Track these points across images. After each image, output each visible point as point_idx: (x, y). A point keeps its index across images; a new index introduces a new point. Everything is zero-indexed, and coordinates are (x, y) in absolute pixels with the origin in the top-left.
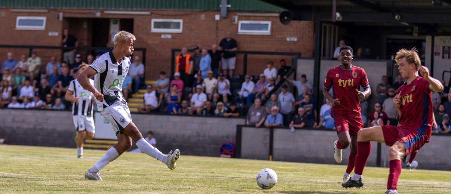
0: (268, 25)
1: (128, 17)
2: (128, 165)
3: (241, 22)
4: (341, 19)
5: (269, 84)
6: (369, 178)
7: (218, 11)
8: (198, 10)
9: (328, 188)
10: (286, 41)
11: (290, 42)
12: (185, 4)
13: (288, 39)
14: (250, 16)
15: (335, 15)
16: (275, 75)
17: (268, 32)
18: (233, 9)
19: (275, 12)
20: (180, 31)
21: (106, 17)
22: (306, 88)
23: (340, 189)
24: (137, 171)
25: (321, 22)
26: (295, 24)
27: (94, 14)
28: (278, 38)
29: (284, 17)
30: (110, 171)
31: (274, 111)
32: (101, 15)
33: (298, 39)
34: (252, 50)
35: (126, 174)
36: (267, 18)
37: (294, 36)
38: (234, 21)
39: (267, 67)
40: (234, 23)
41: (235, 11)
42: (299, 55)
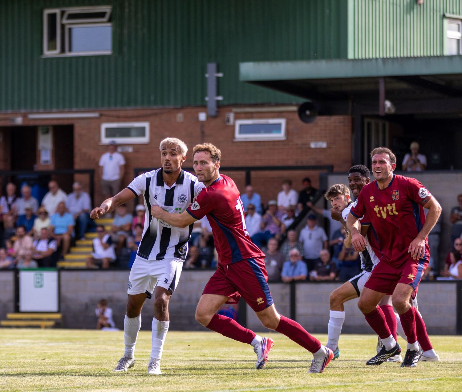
0: (280, 125)
1: (66, 123)
2: (74, 349)
3: (239, 123)
4: (393, 111)
5: (285, 216)
6: (445, 353)
7: (203, 106)
8: (172, 107)
9: (382, 372)
10: (310, 148)
11: (316, 149)
12: (152, 98)
13: (313, 145)
14: (252, 113)
15: (384, 106)
16: (294, 202)
17: (281, 135)
18: (226, 103)
19: (291, 105)
20: (145, 140)
21: (32, 123)
23: (400, 373)
24: (87, 358)
25: (363, 117)
26: (322, 121)
27: (13, 120)
28: (297, 144)
29: (305, 112)
30: (47, 360)
31: (292, 256)
32: (24, 120)
33: (328, 144)
34: (258, 164)
35: (70, 364)
36: (279, 115)
37: (321, 140)
38: (228, 121)
39: (281, 190)
40: (228, 124)
41: (229, 106)
42: (331, 169)
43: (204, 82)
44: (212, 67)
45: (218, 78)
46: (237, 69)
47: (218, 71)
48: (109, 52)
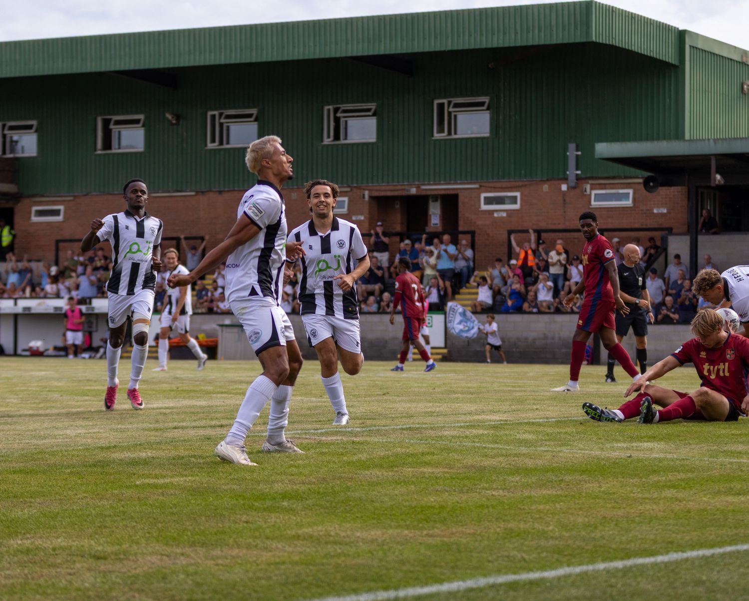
1: (452, 192)
3: (594, 192)
4: (722, 182)
7: (565, 179)
8: (539, 179)
10: (653, 213)
11: (658, 214)
12: (523, 172)
13: (655, 211)
14: (605, 184)
15: (715, 178)
17: (629, 203)
18: (583, 176)
19: (637, 177)
20: (517, 206)
21: (424, 193)
22: (681, 272)
25: (697, 188)
26: (663, 191)
27: (408, 190)
28: (643, 210)
29: (649, 183)
32: (417, 191)
33: (667, 210)
34: (610, 226)
36: (628, 186)
37: (662, 207)
38: (586, 191)
40: (585, 193)
41: (586, 178)
42: (670, 231)
43: (566, 158)
44: (572, 146)
45: (577, 156)
46: (593, 148)
47: (577, 150)
48: (487, 135)
